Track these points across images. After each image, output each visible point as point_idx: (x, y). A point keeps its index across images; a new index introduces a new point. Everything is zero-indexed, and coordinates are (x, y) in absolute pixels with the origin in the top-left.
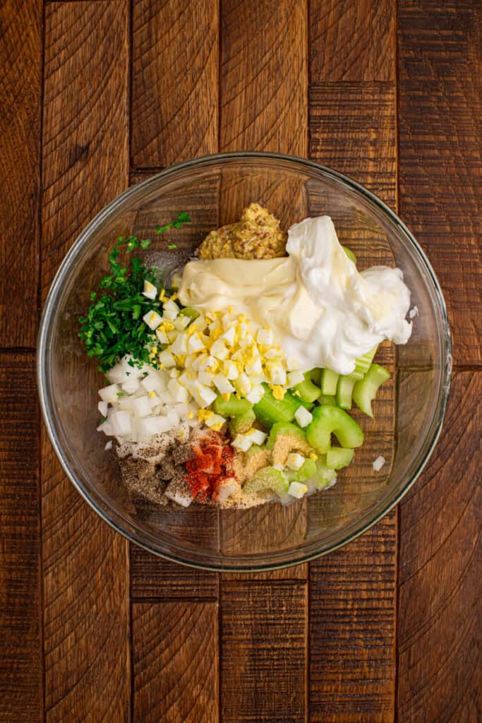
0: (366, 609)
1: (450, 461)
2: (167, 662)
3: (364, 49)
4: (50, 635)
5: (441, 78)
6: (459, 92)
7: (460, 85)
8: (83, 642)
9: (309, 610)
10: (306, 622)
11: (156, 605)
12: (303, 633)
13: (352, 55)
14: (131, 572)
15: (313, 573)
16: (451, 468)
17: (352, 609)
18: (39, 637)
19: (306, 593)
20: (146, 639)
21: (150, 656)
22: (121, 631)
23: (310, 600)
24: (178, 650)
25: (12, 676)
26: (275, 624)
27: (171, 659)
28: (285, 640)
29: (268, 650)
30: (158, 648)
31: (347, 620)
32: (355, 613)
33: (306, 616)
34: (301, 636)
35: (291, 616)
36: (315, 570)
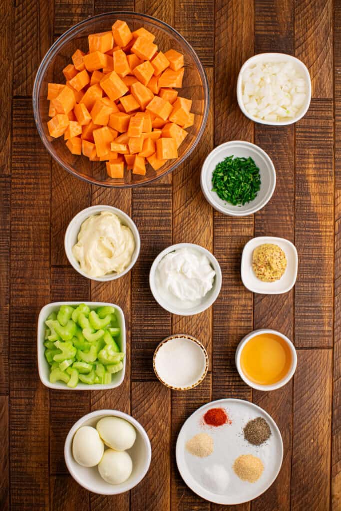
0: (238, 385)
1: (277, 318)
2: (148, 409)
3: (239, 129)
4: (94, 397)
5: (274, 144)
6: (282, 149)
7: (283, 146)
8: (109, 399)
9: (212, 385)
10: (211, 391)
11: (143, 383)
12: (209, 396)
13: (234, 132)
14: (131, 368)
15: (214, 369)
16: (277, 322)
17: (232, 386)
18: (89, 397)
19: (211, 378)
20: (138, 398)
21: (139, 406)
22: (126, 395)
23: (213, 381)
24: (152, 404)
25: (75, 415)
26: (196, 392)
27: (149, 408)
28: (201, 399)
29: (193, 404)
30: (143, 403)
31: (229, 390)
32: (233, 387)
33: (211, 388)
34: (208, 397)
35: (205, 388)
36: (215, 367)
